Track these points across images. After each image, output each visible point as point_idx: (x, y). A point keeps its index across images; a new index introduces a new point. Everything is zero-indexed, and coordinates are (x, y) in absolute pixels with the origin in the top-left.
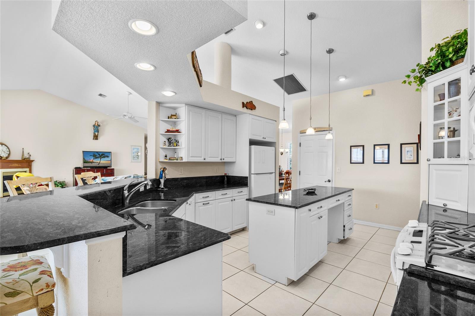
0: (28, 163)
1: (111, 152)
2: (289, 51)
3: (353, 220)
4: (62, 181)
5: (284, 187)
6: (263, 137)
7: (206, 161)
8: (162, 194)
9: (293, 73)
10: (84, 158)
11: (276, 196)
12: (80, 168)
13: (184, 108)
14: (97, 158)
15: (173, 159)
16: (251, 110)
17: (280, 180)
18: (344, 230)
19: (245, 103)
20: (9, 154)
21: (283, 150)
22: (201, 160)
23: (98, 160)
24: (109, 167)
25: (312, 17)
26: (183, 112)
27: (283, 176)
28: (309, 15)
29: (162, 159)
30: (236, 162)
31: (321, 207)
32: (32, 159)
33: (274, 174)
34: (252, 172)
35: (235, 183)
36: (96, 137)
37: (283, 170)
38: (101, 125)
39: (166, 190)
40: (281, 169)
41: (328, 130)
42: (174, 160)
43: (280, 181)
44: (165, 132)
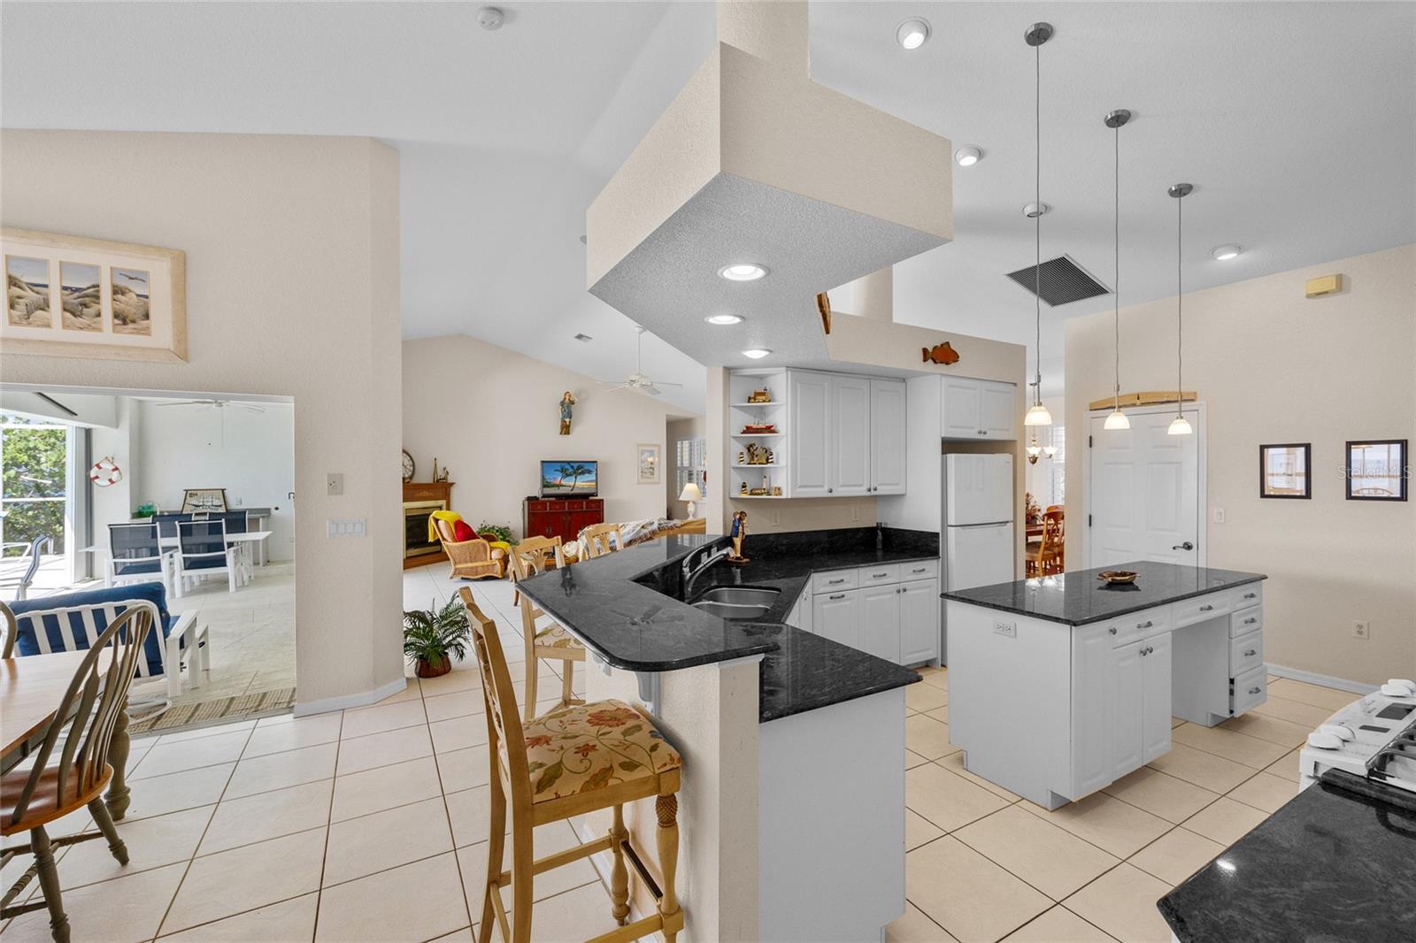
0: (444, 490)
1: (596, 462)
2: (1051, 205)
3: (1264, 663)
4: (503, 526)
5: (1043, 555)
6: (979, 429)
7: (835, 494)
8: (739, 570)
9: (1067, 255)
10: (543, 476)
11: (1017, 587)
12: (536, 498)
13: (785, 374)
14: (568, 475)
15: (759, 491)
16: (947, 364)
17: (1028, 534)
18: (1232, 692)
19: (930, 350)
20: (413, 472)
21: (1039, 449)
22: (822, 492)
23: (569, 481)
24: (593, 495)
25: (1118, 120)
26: (781, 384)
27: (1038, 523)
28: (1109, 117)
29: (736, 494)
30: (908, 494)
31: (1149, 624)
32: (450, 480)
33: (1010, 525)
34: (951, 521)
35: (904, 547)
36: (566, 429)
37: (1037, 507)
38: (576, 400)
39: (747, 562)
40: (1032, 504)
41: (1176, 401)
42: (762, 494)
43: (1029, 538)
44: (742, 433)
